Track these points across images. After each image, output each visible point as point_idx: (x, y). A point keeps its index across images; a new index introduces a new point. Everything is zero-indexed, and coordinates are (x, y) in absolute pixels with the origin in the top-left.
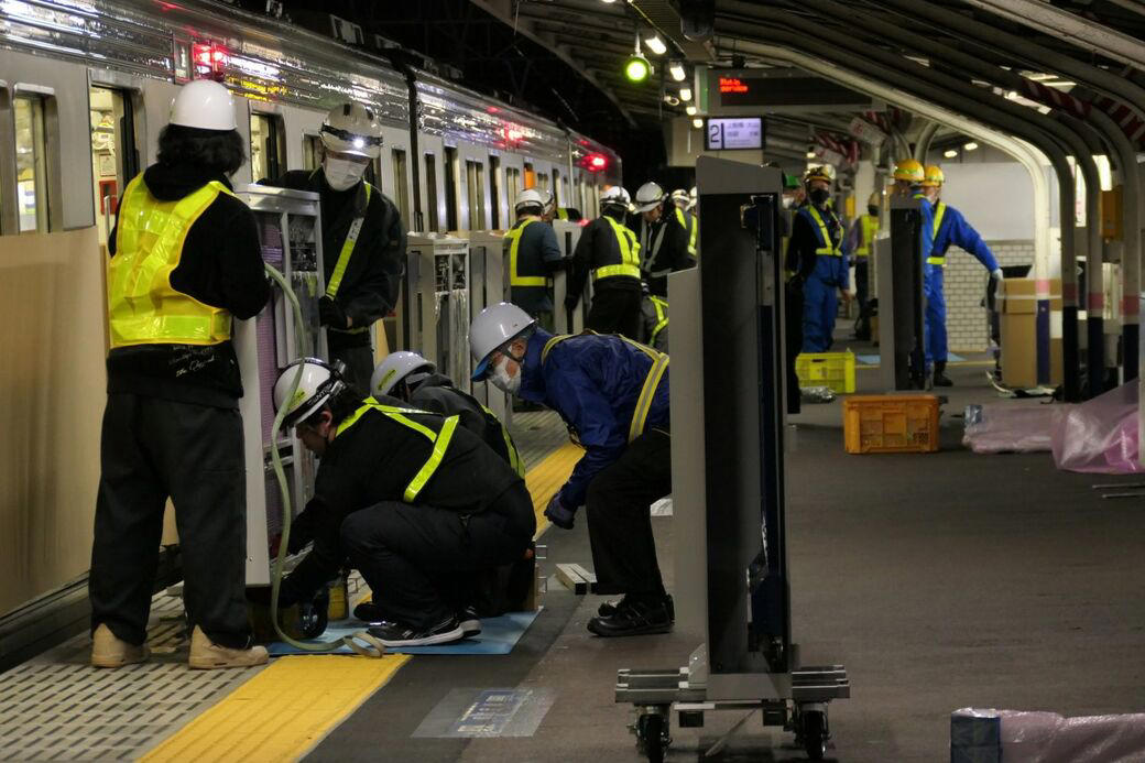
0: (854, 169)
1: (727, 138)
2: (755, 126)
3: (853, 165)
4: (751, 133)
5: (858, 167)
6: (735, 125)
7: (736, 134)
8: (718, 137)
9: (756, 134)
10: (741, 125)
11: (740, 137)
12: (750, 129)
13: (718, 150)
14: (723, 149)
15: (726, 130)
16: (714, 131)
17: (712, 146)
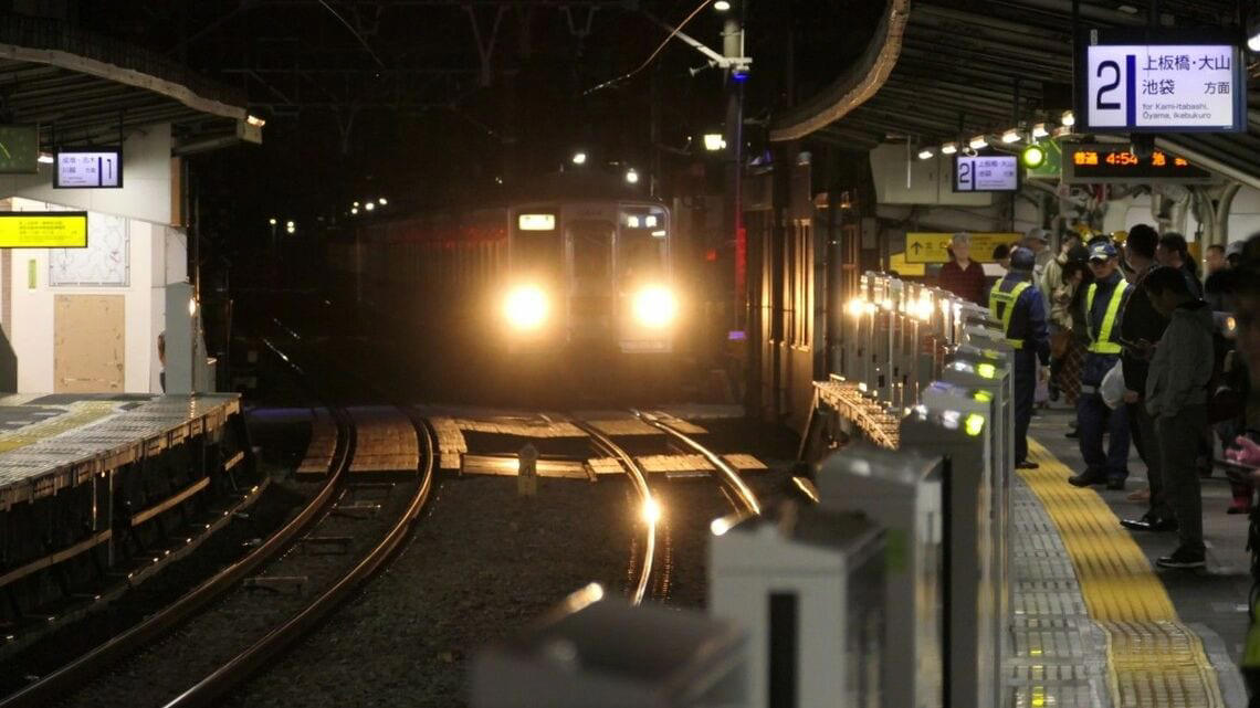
0: (1102, 210)
1: (978, 178)
2: (1011, 165)
3: (1101, 205)
4: (1005, 173)
5: (1106, 208)
6: (987, 163)
7: (988, 174)
8: (968, 177)
9: (1011, 174)
10: (994, 164)
11: (994, 177)
12: (1005, 169)
13: (969, 191)
14: (973, 190)
15: (978, 170)
16: (964, 169)
17: (961, 186)
